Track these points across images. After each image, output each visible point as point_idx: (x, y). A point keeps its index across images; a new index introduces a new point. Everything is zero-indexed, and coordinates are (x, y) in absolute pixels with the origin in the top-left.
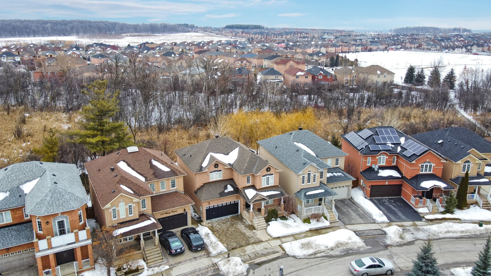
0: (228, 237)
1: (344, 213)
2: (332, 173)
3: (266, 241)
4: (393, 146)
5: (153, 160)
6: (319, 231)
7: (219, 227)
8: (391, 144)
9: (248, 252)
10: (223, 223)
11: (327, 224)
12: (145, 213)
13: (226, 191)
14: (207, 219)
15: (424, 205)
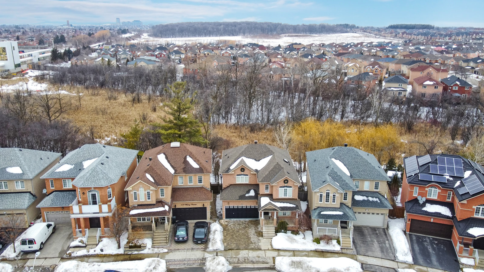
0: (233, 238)
1: (366, 241)
2: (367, 197)
3: (265, 250)
4: (451, 179)
5: (188, 156)
6: (324, 253)
7: (232, 227)
8: (450, 176)
9: (240, 256)
10: (239, 224)
11: (337, 248)
12: (163, 201)
13: (247, 195)
14: (226, 218)
15: (471, 255)
